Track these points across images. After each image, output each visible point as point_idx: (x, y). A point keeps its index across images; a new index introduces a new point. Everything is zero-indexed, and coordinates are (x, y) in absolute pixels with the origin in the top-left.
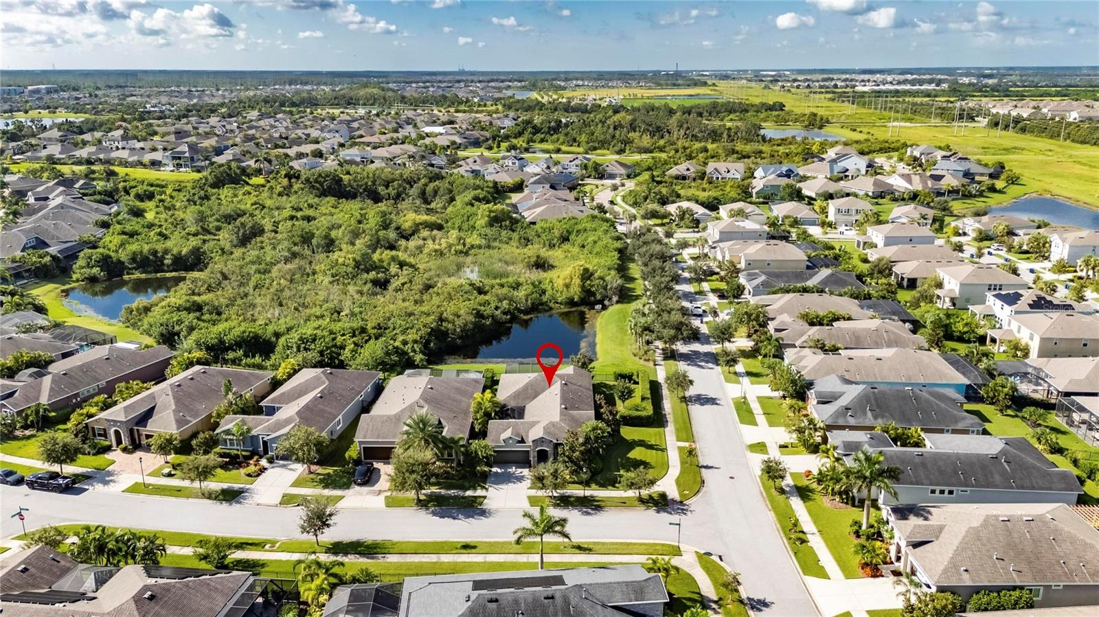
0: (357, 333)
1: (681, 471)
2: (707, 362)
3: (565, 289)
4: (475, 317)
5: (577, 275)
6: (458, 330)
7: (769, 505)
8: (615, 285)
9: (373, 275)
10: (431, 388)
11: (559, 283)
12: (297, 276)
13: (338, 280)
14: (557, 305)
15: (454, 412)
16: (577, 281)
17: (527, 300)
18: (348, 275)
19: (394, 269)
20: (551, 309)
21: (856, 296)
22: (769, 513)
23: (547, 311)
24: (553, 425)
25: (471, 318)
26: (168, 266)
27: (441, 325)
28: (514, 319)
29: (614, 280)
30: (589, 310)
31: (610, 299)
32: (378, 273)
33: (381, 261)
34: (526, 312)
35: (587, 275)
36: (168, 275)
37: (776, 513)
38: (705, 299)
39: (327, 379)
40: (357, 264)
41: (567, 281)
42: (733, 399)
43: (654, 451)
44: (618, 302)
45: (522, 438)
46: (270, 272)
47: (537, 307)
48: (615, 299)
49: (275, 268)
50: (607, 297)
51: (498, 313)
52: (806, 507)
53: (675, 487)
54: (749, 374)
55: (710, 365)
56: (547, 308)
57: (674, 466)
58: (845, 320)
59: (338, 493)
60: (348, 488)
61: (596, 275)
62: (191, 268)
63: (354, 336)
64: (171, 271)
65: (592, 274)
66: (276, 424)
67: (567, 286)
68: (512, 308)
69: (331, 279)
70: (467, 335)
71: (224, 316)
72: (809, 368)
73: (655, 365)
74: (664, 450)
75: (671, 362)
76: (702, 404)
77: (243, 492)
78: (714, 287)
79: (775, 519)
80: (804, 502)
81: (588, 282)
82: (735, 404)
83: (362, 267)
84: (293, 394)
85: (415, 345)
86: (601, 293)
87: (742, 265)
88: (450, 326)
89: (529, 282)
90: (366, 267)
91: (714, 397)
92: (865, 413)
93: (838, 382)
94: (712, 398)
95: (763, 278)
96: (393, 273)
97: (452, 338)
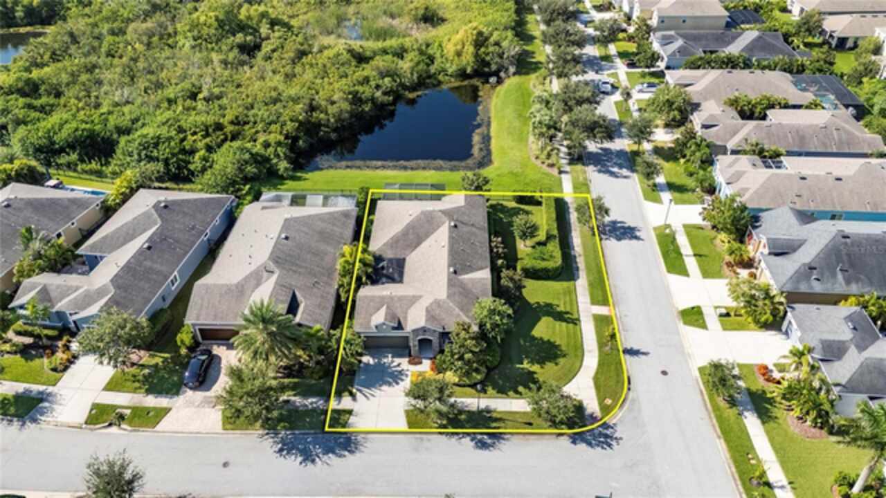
0: (210, 130)
1: (600, 361)
2: (621, 167)
3: (456, 58)
4: (351, 104)
5: (470, 39)
6: (332, 120)
7: (717, 425)
8: (513, 53)
9: (240, 38)
10: (287, 238)
11: (450, 49)
12: (155, 39)
13: (201, 44)
14: (447, 78)
15: (315, 276)
16: (470, 49)
17: (412, 74)
18: (210, 38)
19: (264, 29)
20: (440, 83)
21: (788, 69)
22: (718, 441)
23: (435, 86)
24: (439, 306)
25: (345, 106)
26: (22, 20)
27: (311, 116)
28: (398, 97)
29: (511, 46)
30: (483, 83)
31: (507, 69)
32: (246, 35)
33: (249, 18)
34: (413, 88)
35: (480, 41)
36: (22, 30)
37: (727, 441)
38: (611, 68)
39: (160, 216)
40: (221, 24)
41: (459, 47)
42: (655, 229)
43: (564, 324)
44: (514, 74)
45: (399, 323)
46: (125, 33)
47: (425, 81)
48: (512, 69)
49: (132, 26)
50: (503, 67)
51: (378, 94)
52: (767, 432)
53: (593, 392)
54: (671, 187)
55: (625, 172)
56: (435, 82)
57: (590, 351)
58: (781, 108)
59: (163, 402)
60: (177, 393)
61: (492, 40)
62: (47, 21)
63: (207, 135)
64: (25, 26)
65: (487, 39)
66: (86, 296)
67: (459, 54)
68: (395, 84)
69: (193, 43)
70: (343, 126)
71: (62, 100)
72: (751, 191)
73: (561, 172)
74: (576, 322)
75: (579, 167)
76: (619, 239)
77: (42, 400)
78: (621, 50)
79: (728, 456)
80: (763, 423)
81: (483, 49)
82: (658, 236)
83: (227, 28)
84: (118, 238)
85: (279, 149)
86: (496, 63)
87: (654, 22)
88: (322, 116)
89: (415, 47)
90: (231, 27)
91: (632, 225)
92: (834, 275)
93: (793, 220)
94: (629, 228)
95: (679, 42)
96: (263, 36)
97: (325, 132)
